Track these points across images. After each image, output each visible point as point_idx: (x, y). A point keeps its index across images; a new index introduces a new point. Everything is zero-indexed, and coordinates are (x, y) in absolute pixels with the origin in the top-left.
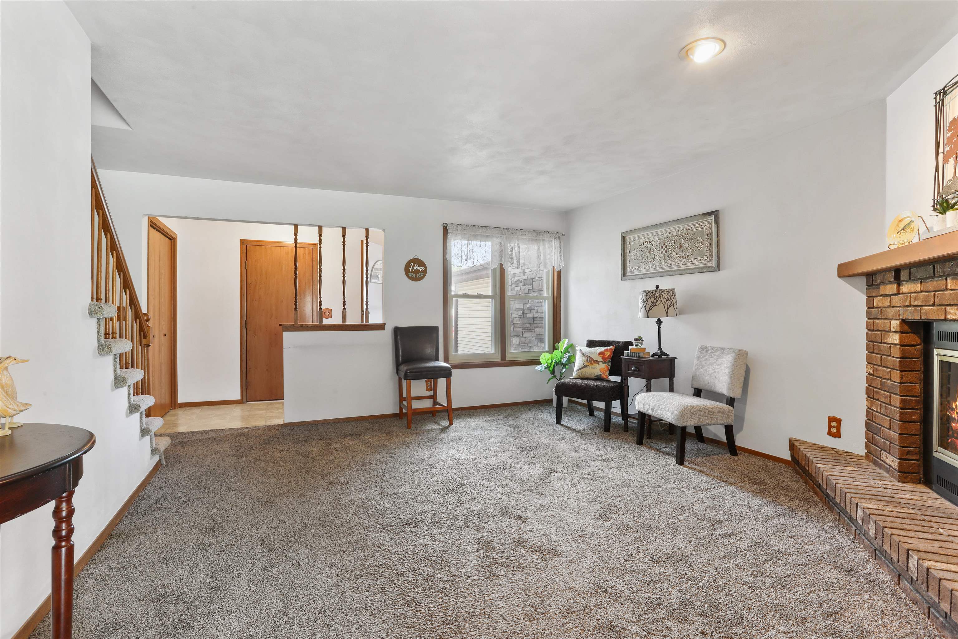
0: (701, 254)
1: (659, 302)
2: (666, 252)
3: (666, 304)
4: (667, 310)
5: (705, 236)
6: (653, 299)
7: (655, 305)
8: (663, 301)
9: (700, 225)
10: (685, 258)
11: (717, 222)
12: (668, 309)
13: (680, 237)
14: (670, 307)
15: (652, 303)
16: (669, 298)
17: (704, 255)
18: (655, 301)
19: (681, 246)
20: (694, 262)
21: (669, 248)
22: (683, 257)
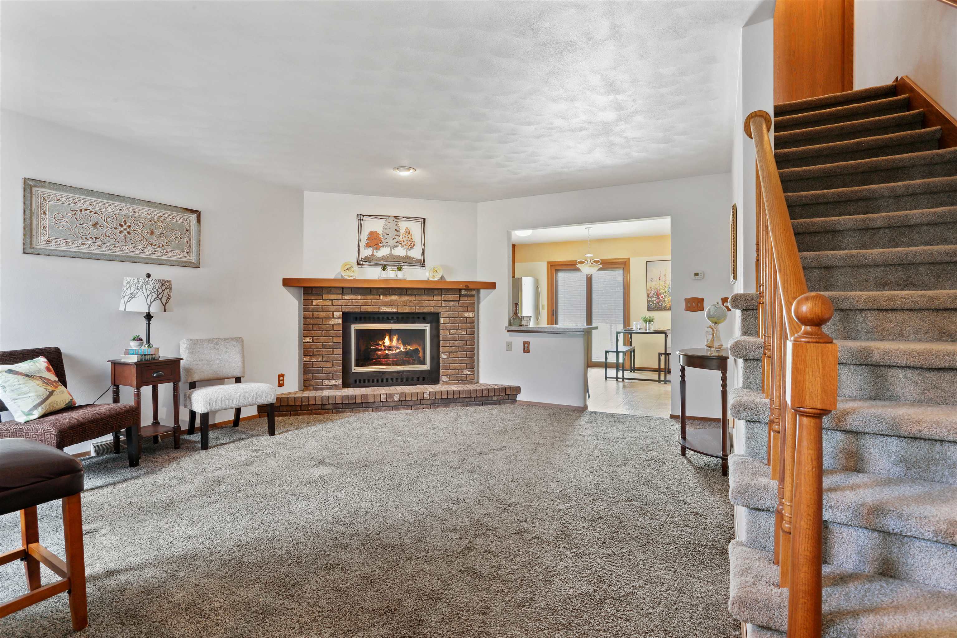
0: (179, 247)
1: (140, 293)
2: (129, 233)
3: (150, 297)
4: (149, 303)
5: (185, 231)
6: (133, 289)
7: (134, 297)
8: (145, 293)
9: (179, 218)
10: (159, 247)
11: (199, 220)
12: (151, 303)
13: (151, 221)
14: (154, 300)
15: (131, 293)
16: (155, 290)
17: (183, 250)
18: (135, 292)
19: (152, 233)
20: (170, 254)
21: (134, 230)
22: (155, 245)
